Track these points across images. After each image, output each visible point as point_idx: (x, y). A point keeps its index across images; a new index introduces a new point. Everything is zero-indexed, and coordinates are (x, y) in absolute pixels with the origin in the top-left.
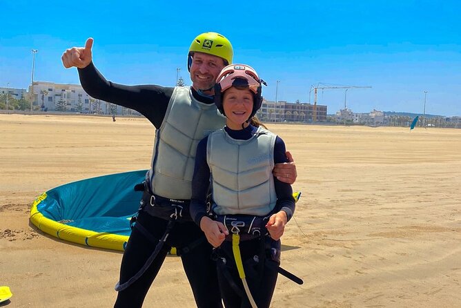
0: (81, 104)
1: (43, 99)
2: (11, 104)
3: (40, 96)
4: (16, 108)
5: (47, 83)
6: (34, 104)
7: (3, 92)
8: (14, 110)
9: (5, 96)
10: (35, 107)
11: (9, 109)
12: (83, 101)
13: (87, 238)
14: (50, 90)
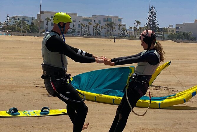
0: (74, 28)
1: (47, 24)
2: (24, 28)
3: (45, 22)
4: (28, 31)
5: (50, 12)
6: (41, 28)
7: (19, 19)
8: (27, 33)
9: (20, 23)
10: (41, 30)
11: (23, 32)
12: (76, 26)
13: (95, 97)
14: (52, 17)
